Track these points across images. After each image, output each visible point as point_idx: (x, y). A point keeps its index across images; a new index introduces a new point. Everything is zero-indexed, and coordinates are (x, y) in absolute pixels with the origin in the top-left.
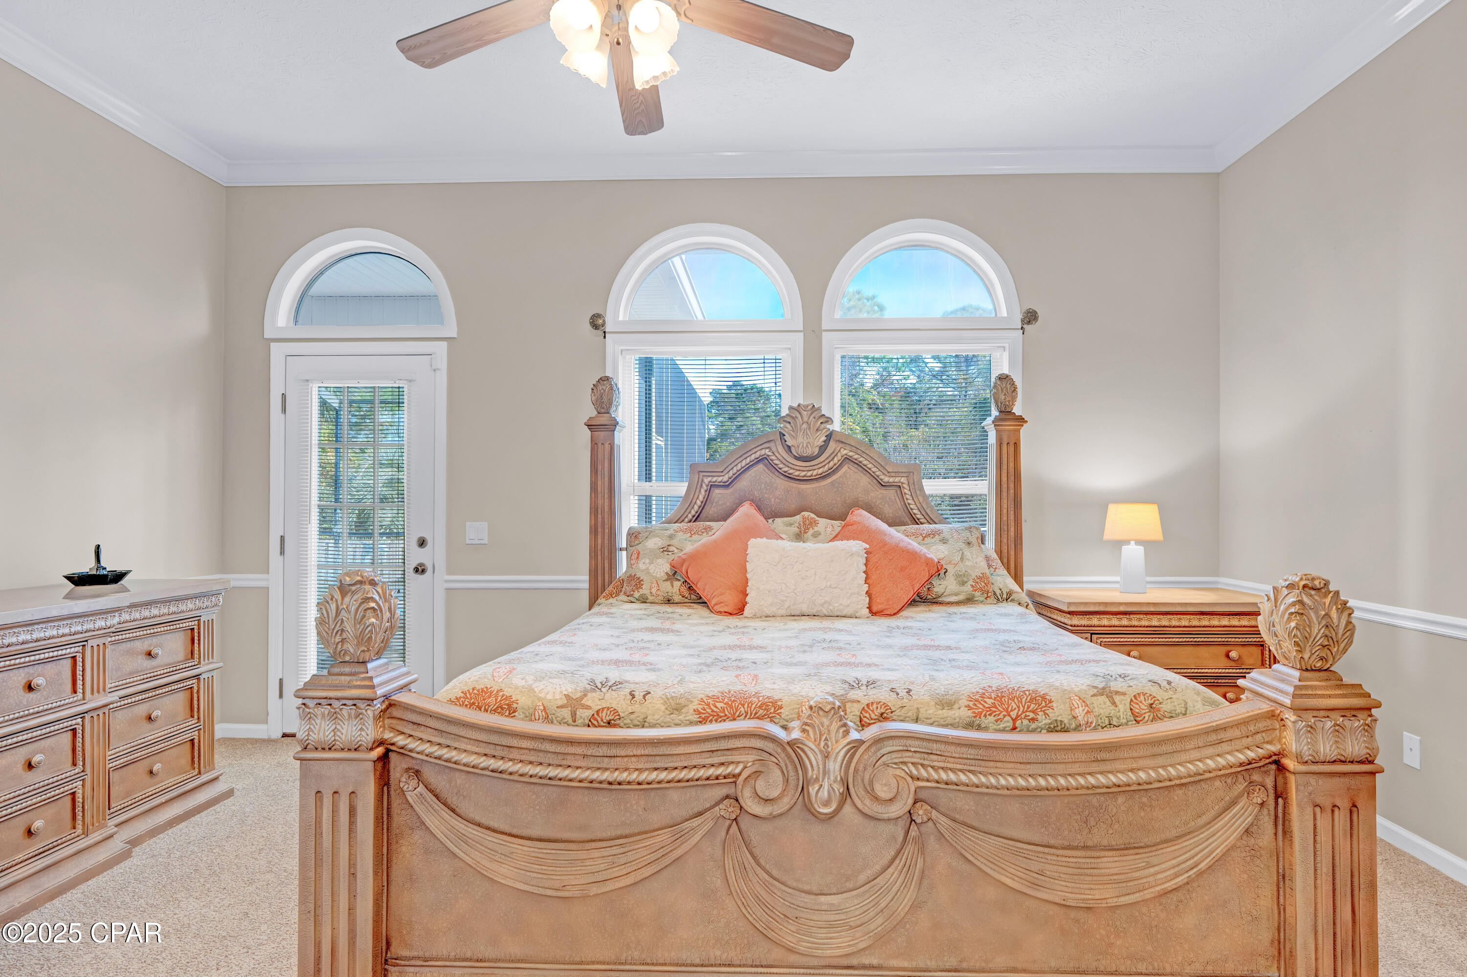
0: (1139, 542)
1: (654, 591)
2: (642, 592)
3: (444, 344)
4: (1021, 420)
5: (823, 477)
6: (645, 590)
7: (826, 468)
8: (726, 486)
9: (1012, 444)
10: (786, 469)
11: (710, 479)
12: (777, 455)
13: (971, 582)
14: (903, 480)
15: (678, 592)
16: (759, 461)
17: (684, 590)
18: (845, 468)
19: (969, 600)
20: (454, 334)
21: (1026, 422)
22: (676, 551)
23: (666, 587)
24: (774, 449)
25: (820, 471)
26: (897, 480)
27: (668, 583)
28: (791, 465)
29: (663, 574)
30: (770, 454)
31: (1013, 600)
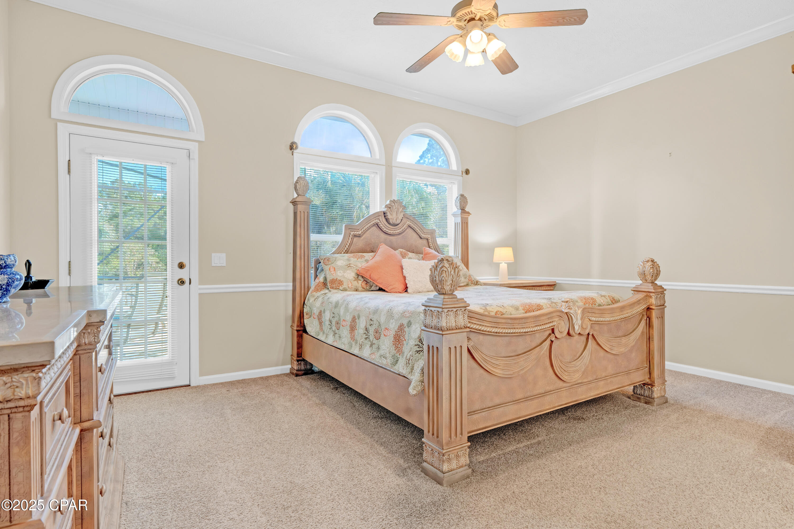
0: (505, 263)
1: (350, 286)
2: (344, 286)
3: (197, 144)
4: (468, 213)
5: (399, 234)
6: (345, 286)
7: (401, 230)
8: (359, 236)
9: (466, 223)
10: (385, 229)
11: (353, 233)
12: (382, 222)
13: (468, 278)
14: (429, 236)
15: (361, 286)
16: (374, 225)
17: (364, 284)
18: (408, 230)
19: (467, 285)
20: (203, 139)
21: (471, 214)
22: (354, 267)
23: (355, 283)
24: (381, 220)
25: (399, 231)
26: (427, 236)
27: (356, 282)
28: (388, 228)
29: (352, 278)
30: (379, 221)
31: (478, 284)
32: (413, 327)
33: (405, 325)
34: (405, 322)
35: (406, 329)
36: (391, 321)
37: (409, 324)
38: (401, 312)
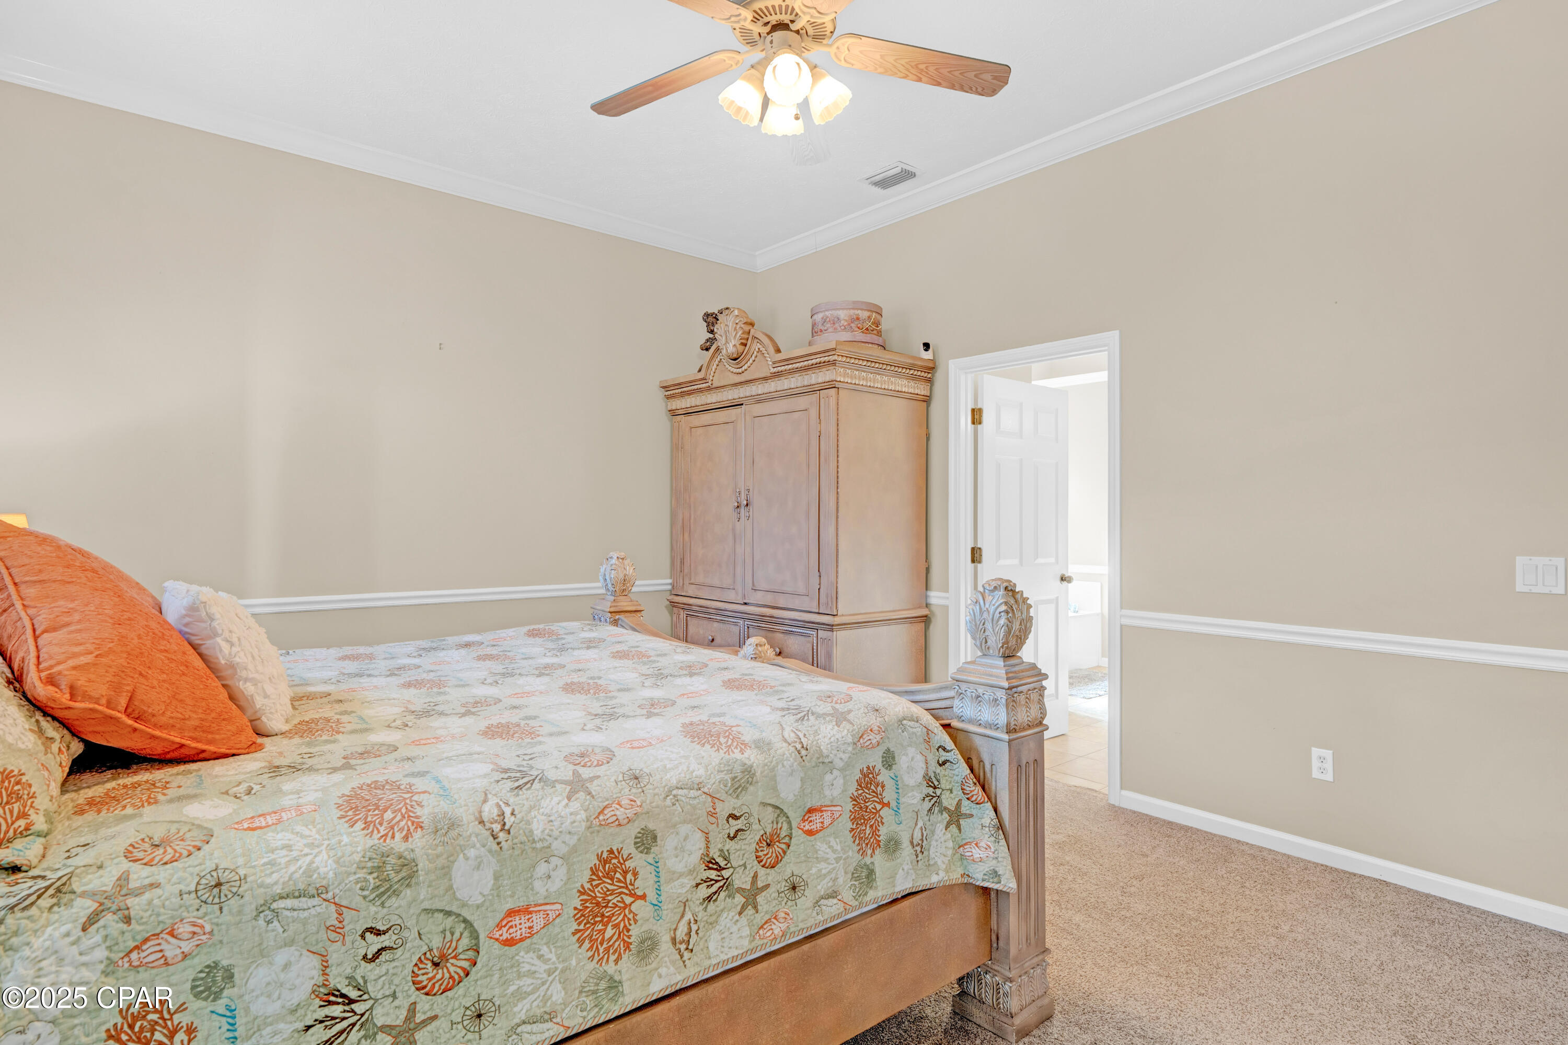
32: (903, 762)
33: (879, 766)
34: (875, 759)
35: (884, 776)
36: (829, 777)
37: (889, 760)
38: (850, 740)
